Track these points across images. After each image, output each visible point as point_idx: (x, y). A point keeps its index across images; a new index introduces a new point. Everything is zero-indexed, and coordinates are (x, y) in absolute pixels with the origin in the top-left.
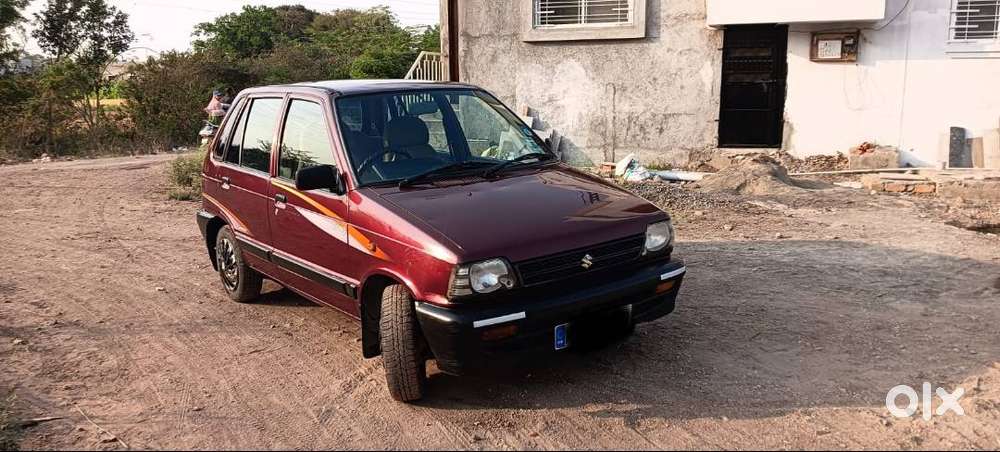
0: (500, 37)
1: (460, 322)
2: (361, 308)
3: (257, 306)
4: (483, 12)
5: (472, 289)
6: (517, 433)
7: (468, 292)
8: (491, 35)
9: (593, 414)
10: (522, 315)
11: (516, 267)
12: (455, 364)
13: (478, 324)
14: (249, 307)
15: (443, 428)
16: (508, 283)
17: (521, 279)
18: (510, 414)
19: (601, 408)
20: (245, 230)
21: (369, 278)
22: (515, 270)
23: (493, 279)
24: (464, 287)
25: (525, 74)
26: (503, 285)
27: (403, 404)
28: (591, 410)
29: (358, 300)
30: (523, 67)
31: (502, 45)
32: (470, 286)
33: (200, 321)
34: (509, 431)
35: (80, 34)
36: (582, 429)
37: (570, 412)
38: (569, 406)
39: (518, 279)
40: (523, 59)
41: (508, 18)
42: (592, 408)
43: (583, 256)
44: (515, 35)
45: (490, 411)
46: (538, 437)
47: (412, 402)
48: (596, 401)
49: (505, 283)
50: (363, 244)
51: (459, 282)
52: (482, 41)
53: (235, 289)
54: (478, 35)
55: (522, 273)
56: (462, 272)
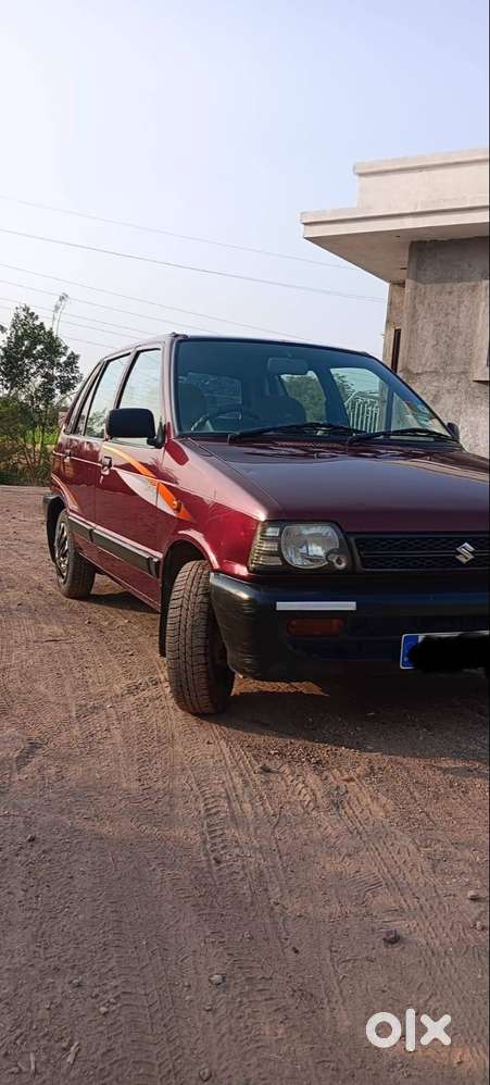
0: (446, 375)
1: (259, 600)
2: (162, 588)
3: (85, 604)
4: (428, 346)
5: (283, 560)
6: (326, 773)
7: (277, 562)
8: (436, 372)
9: (445, 771)
10: (351, 606)
11: (352, 539)
12: (248, 661)
13: (282, 606)
14: (76, 603)
15: (226, 750)
16: (339, 561)
17: (358, 558)
18: (323, 751)
19: (460, 765)
20: (75, 508)
21: (171, 548)
22: (349, 544)
23: (317, 550)
24: (271, 554)
25: (472, 419)
26: (331, 564)
27: (190, 717)
28: (445, 765)
29: (160, 580)
30: (469, 411)
31: (447, 384)
32: (279, 554)
33: (14, 607)
34: (315, 769)
35: (32, 371)
36: (423, 785)
37: (412, 762)
38: (414, 756)
39: (353, 558)
40: (472, 403)
41: (459, 353)
42: (447, 763)
43: (460, 543)
44: (464, 373)
45: (298, 743)
46: (353, 784)
47: (200, 715)
48: (457, 755)
49: (334, 561)
50: (170, 504)
51: (266, 547)
52: (424, 378)
53: (65, 583)
54: (420, 371)
55: (359, 549)
56: (271, 532)
